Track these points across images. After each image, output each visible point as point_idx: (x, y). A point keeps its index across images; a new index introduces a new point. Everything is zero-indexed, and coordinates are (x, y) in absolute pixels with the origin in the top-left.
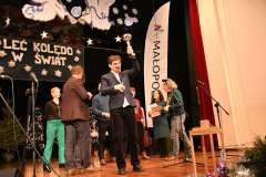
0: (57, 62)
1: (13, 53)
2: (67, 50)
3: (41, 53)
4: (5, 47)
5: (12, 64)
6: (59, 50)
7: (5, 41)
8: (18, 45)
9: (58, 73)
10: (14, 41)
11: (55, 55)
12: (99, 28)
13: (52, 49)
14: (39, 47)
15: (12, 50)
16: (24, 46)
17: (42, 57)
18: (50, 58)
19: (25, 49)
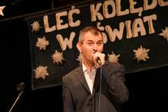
0: (137, 29)
1: (59, 37)
3: (105, 22)
4: (48, 30)
7: (46, 19)
8: (65, 20)
9: (141, 53)
10: (58, 15)
11: (132, 17)
14: (101, 11)
15: (57, 32)
16: (75, 17)
17: (108, 28)
18: (122, 25)
19: (78, 23)
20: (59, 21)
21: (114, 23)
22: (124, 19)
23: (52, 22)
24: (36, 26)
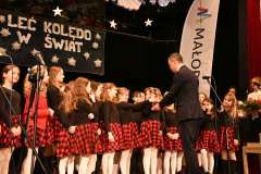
0: (71, 47)
1: (19, 33)
2: (85, 34)
3: (52, 35)
4: (10, 25)
5: (16, 46)
6: (74, 33)
7: (10, 17)
8: (25, 23)
9: (72, 61)
10: (20, 18)
11: (70, 39)
12: (126, 7)
15: (17, 29)
16: (33, 25)
17: (54, 40)
18: (63, 41)
19: (34, 29)
20: (20, 23)
21: (59, 38)
23: (15, 21)
24: (2, 18)
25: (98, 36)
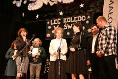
1: (54, 26)
2: (82, 18)
3: (67, 23)
4: (51, 24)
5: (53, 32)
6: (77, 19)
7: (51, 21)
13: (73, 19)
14: (66, 20)
16: (59, 21)
17: (68, 25)
18: (72, 25)
19: (60, 23)
20: (55, 22)
21: (70, 24)
22: (72, 23)
23: (53, 22)
24: (48, 23)
25: (89, 17)
